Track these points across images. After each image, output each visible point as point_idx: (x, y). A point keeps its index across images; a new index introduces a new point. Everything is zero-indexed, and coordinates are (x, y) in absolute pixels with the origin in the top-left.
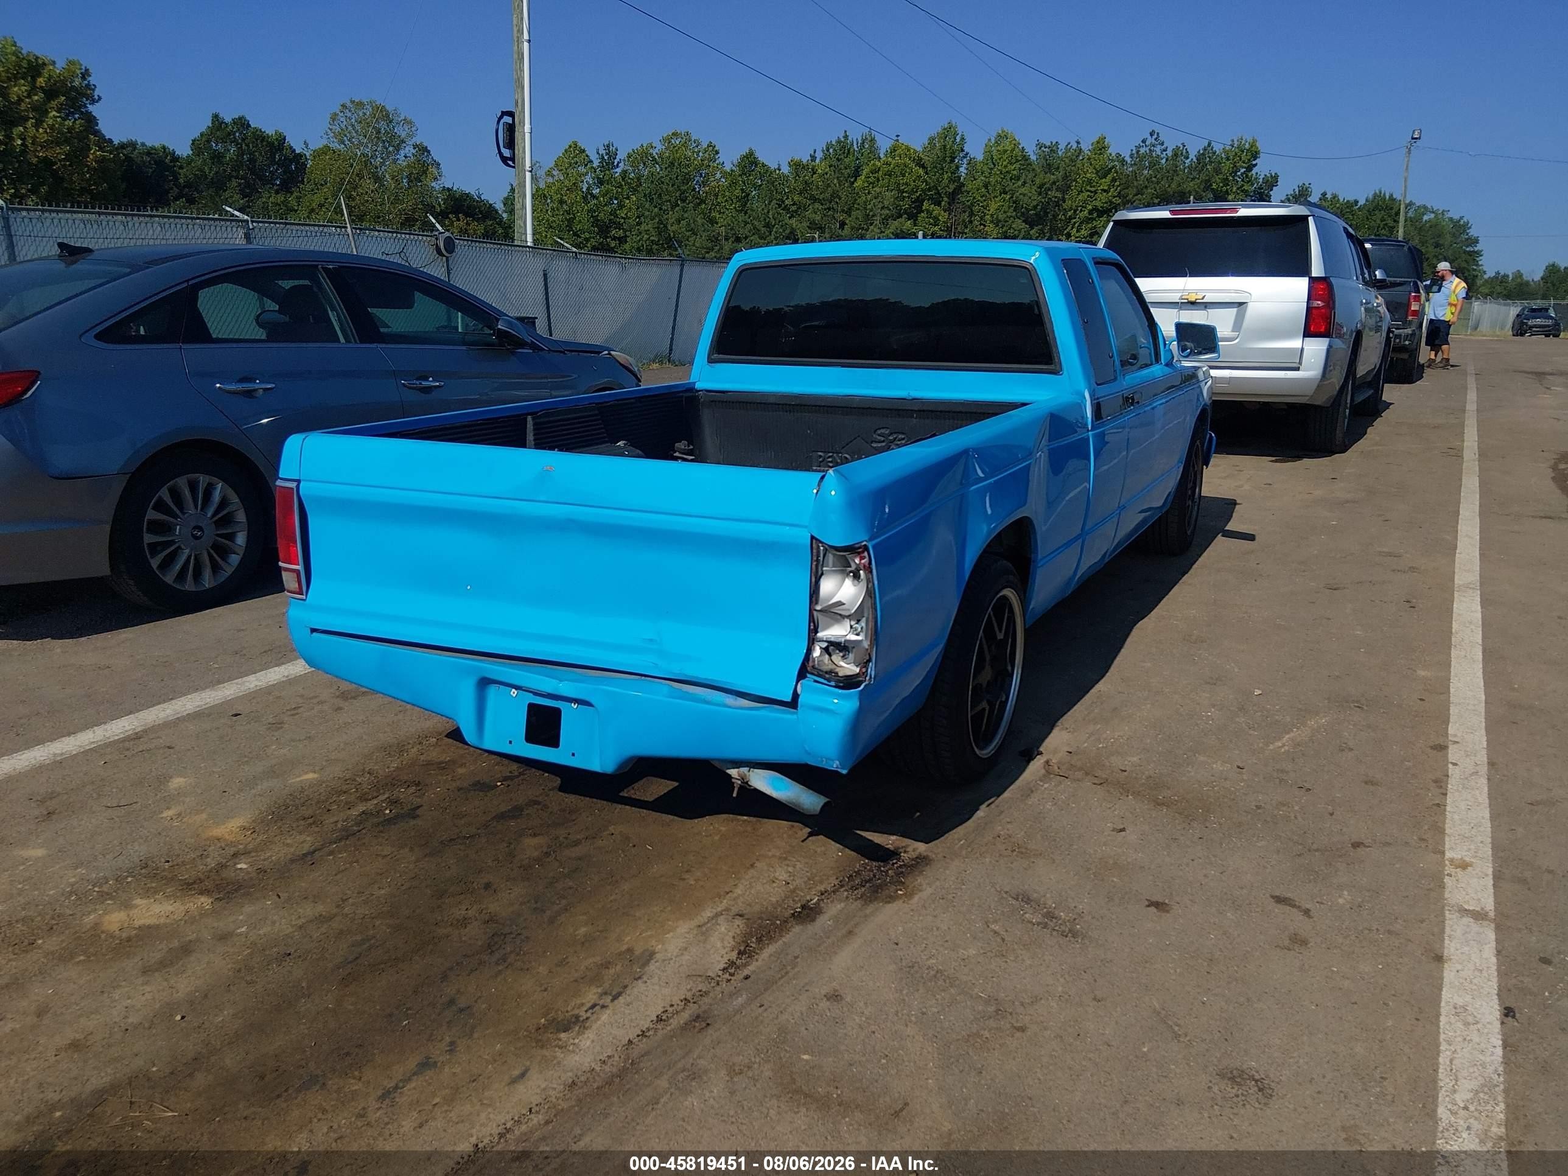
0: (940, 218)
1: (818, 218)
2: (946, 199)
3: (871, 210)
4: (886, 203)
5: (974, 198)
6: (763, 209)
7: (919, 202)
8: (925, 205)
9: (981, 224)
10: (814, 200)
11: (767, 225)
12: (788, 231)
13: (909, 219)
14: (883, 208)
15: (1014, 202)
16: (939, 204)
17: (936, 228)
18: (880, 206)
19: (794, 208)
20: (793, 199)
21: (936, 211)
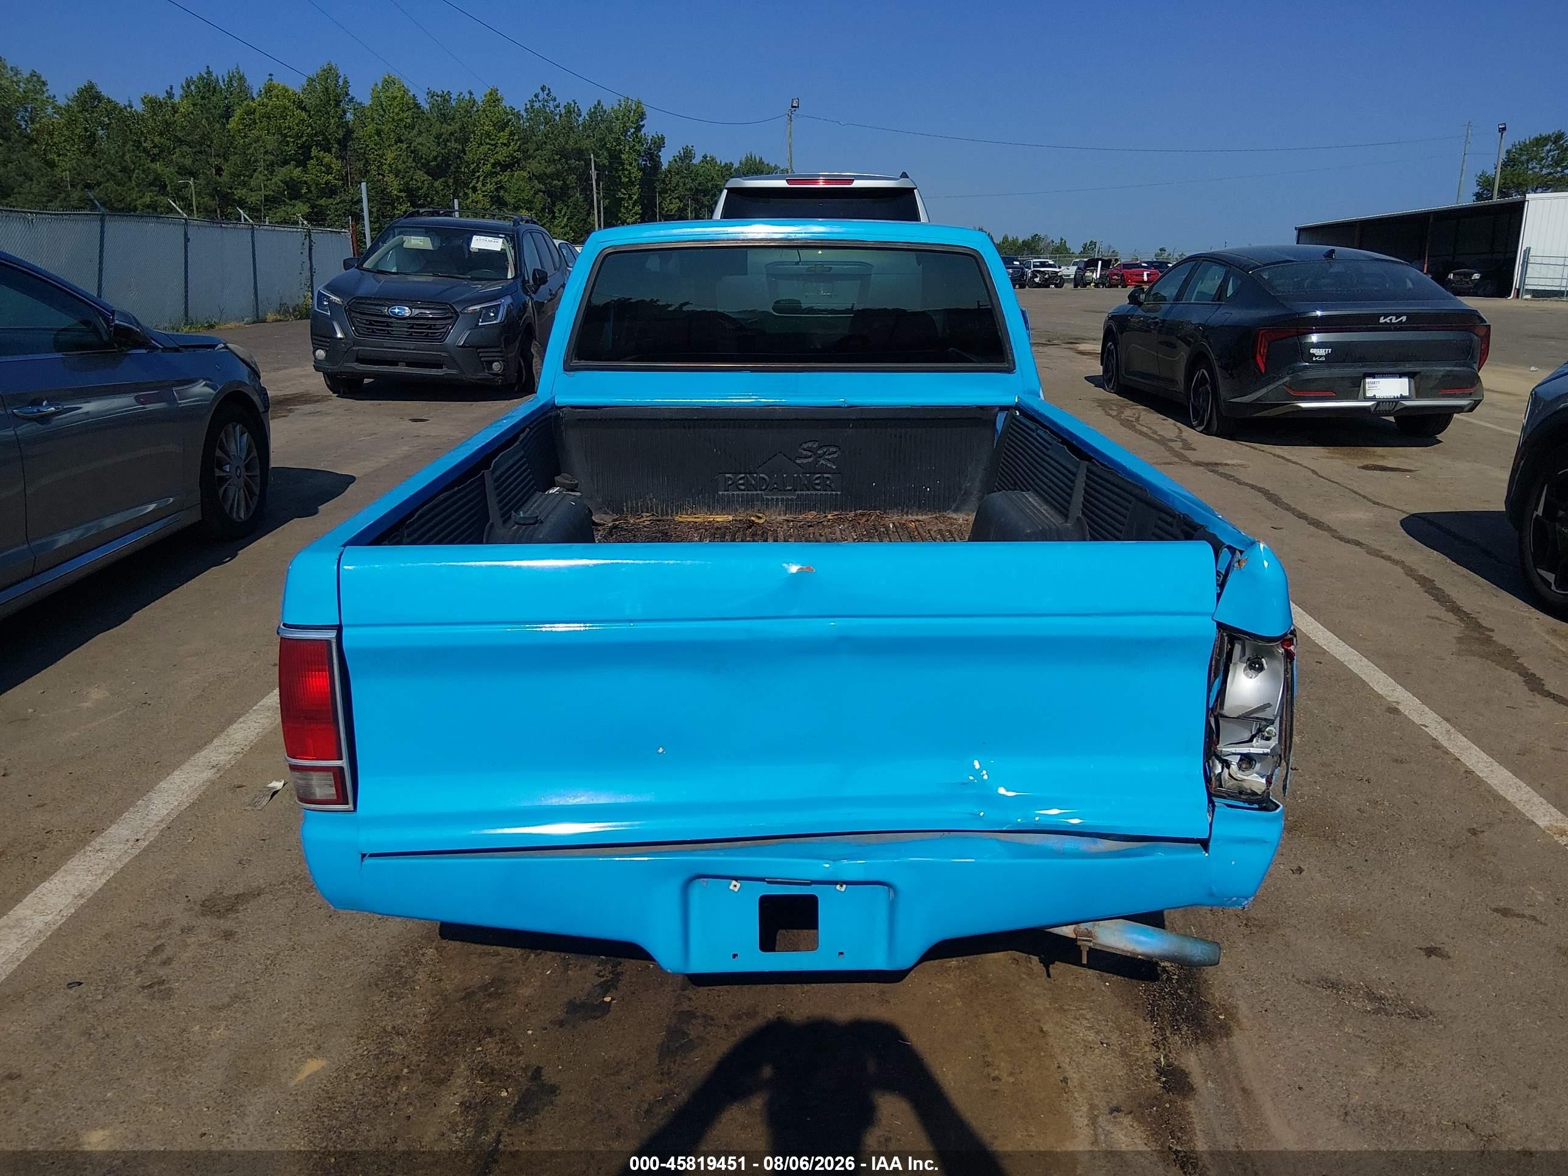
0: (333, 166)
1: (188, 162)
2: (336, 146)
3: (253, 155)
4: (269, 148)
5: (367, 146)
6: (117, 152)
7: (305, 149)
8: (314, 152)
9: (379, 174)
10: (180, 141)
11: (124, 170)
12: (151, 177)
13: (297, 167)
14: (266, 153)
15: (412, 152)
16: (329, 151)
17: (330, 177)
18: (262, 150)
19: (156, 151)
20: (152, 141)
21: (327, 158)
